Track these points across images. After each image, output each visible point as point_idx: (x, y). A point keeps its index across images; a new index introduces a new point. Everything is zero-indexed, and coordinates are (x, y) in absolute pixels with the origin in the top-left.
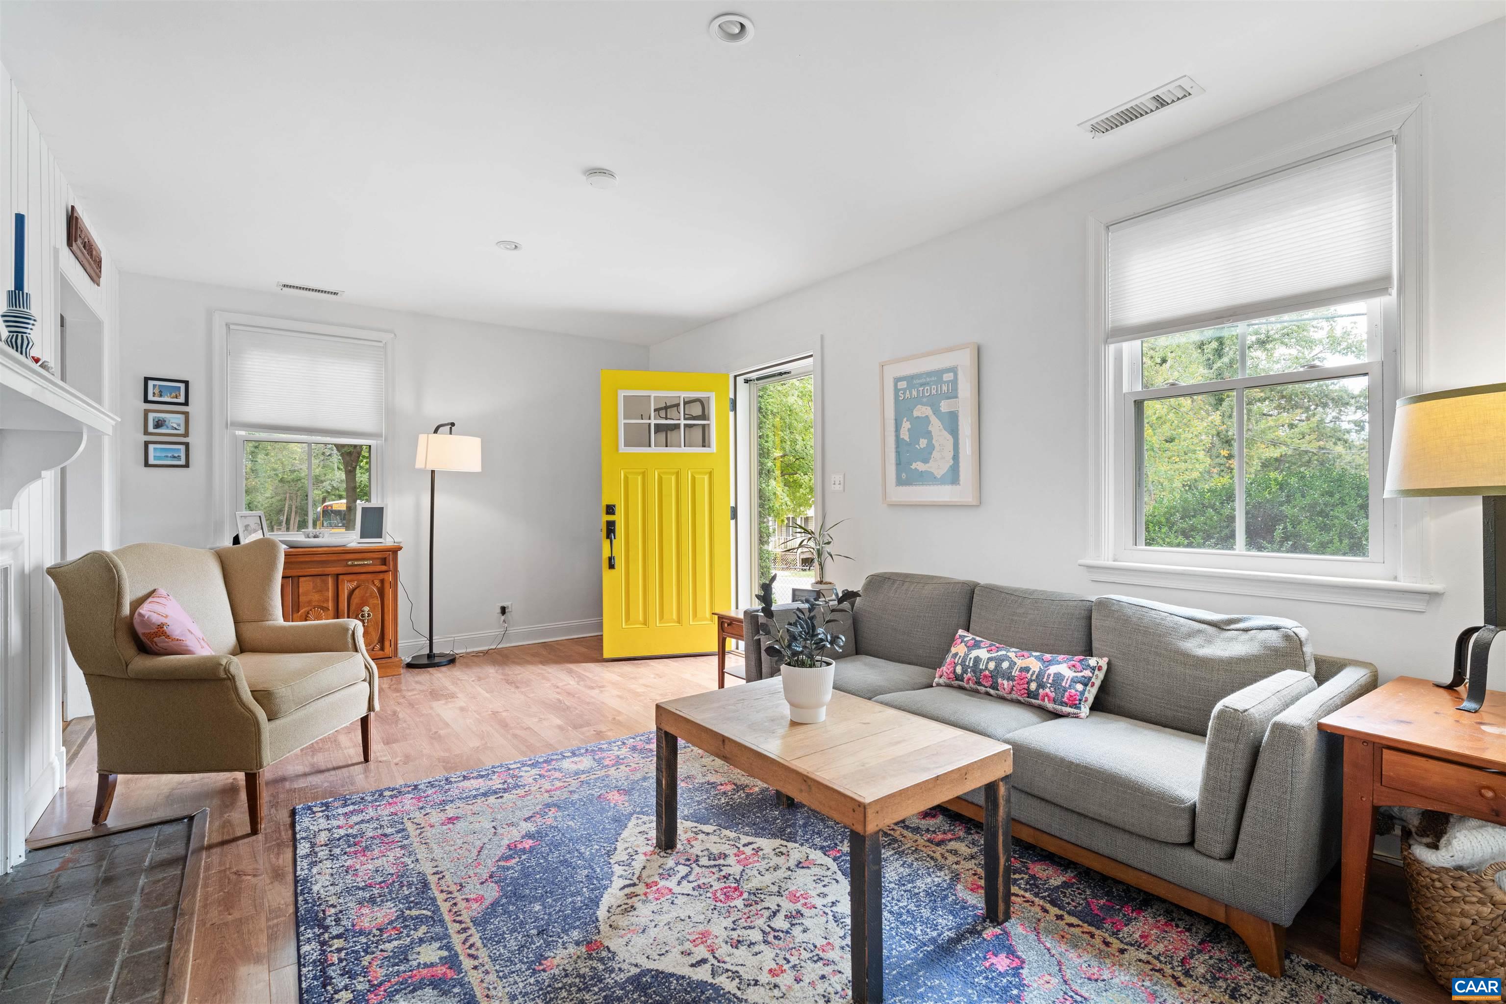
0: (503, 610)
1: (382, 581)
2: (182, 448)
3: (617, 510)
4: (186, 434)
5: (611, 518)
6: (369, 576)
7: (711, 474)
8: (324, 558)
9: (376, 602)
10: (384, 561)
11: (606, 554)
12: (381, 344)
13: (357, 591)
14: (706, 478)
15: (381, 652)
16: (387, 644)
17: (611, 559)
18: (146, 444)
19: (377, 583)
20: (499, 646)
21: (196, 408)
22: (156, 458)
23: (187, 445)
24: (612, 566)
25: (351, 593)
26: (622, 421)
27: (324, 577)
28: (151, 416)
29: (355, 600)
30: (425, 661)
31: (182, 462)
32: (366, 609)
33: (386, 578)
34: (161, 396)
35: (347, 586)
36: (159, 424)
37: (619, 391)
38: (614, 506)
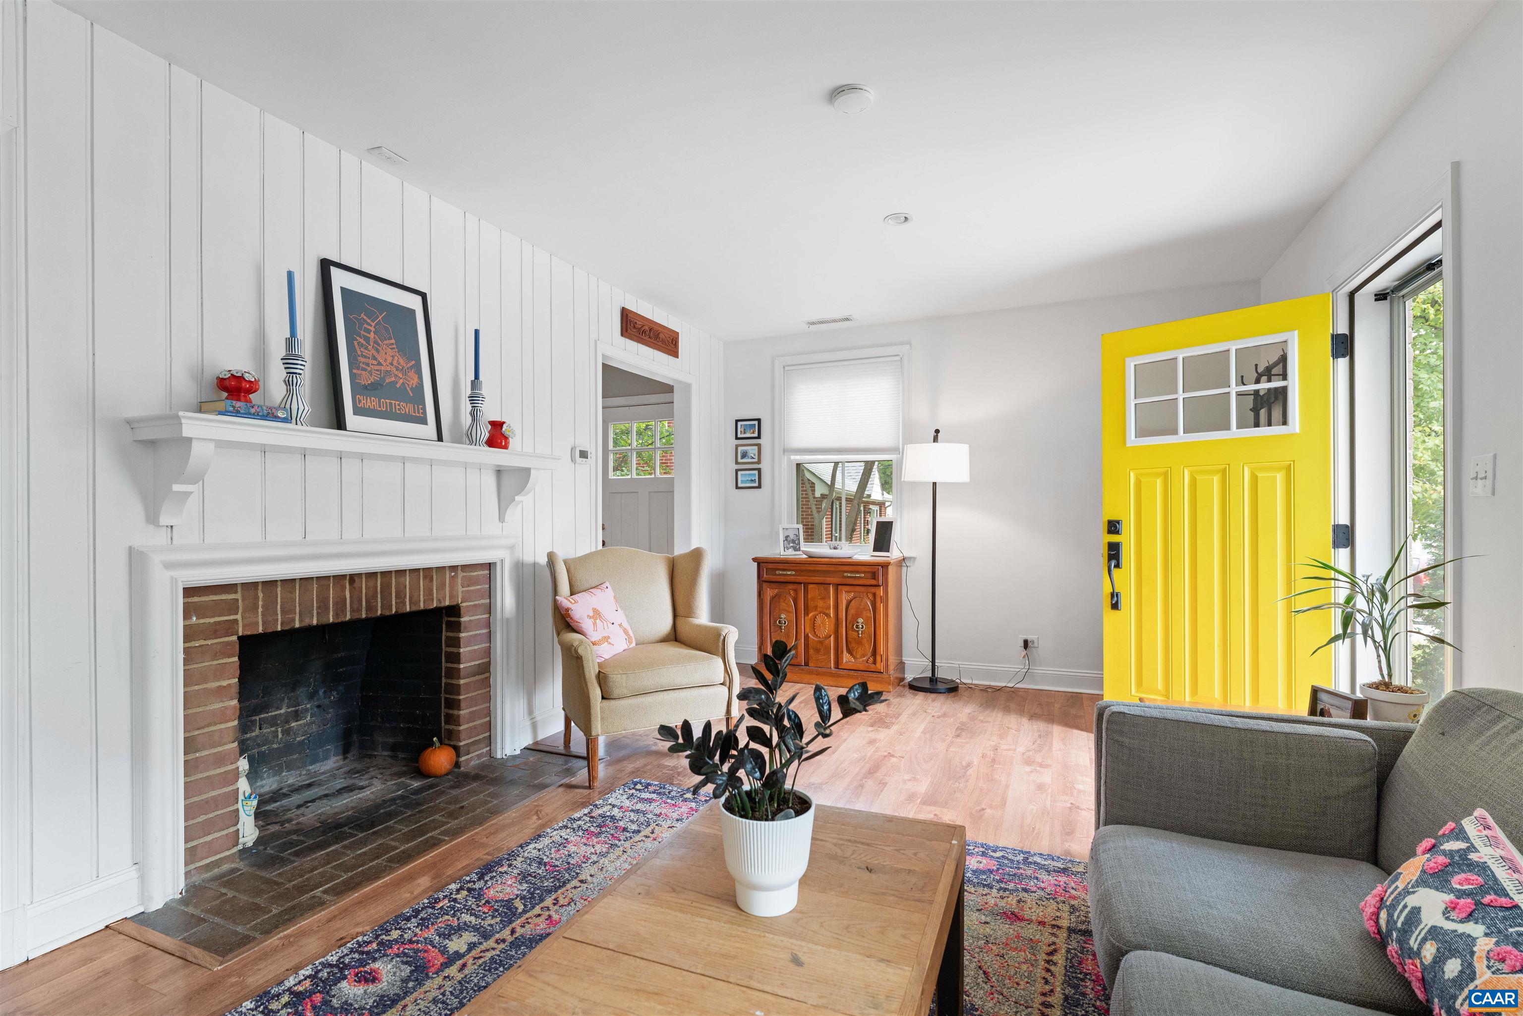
0: (1026, 644)
1: (874, 595)
2: (756, 472)
3: (1124, 528)
4: (759, 462)
5: (1114, 538)
6: (863, 589)
7: (1288, 470)
8: (825, 568)
9: (868, 615)
10: (874, 575)
11: (1108, 589)
12: (898, 358)
13: (853, 602)
14: (1280, 477)
15: (874, 666)
16: (878, 658)
17: (1114, 595)
18: (737, 471)
19: (870, 596)
20: (1017, 686)
21: (764, 441)
22: (742, 482)
23: (759, 470)
24: (1115, 606)
25: (849, 603)
26: (1132, 403)
27: (826, 586)
28: (740, 449)
29: (852, 611)
30: (927, 685)
31: (756, 485)
32: (860, 620)
33: (877, 593)
34: (745, 433)
35: (844, 598)
36: (744, 455)
37: (1127, 360)
38: (1118, 522)
